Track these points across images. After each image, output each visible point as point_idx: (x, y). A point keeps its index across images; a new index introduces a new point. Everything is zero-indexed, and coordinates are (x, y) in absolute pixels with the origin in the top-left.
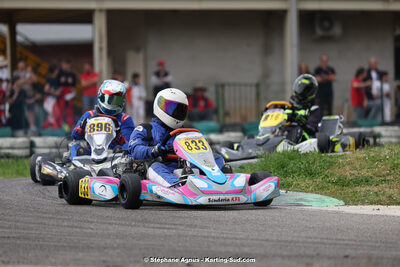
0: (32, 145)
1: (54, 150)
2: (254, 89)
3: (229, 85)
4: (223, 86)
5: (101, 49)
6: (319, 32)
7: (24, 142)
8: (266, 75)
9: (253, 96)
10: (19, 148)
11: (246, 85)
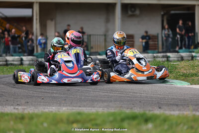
0: (22, 60)
1: (31, 62)
2: (103, 37)
3: (93, 35)
4: (90, 35)
5: (36, 19)
6: (130, 13)
7: (18, 58)
8: (107, 31)
9: (103, 40)
10: (16, 61)
11: (100, 35)
